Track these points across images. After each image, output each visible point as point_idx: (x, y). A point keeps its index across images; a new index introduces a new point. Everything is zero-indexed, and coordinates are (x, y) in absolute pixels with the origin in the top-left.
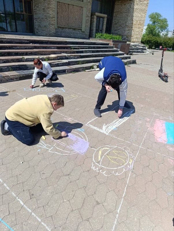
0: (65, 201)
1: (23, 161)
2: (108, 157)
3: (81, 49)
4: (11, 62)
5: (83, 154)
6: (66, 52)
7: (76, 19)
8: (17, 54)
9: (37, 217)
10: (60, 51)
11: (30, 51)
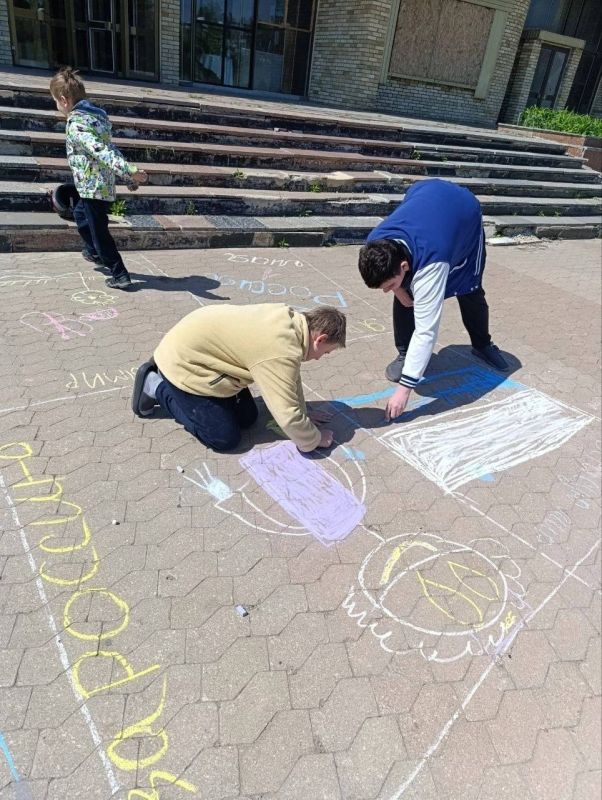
0: (204, 699)
1: (121, 520)
2: (422, 580)
3: (450, 159)
4: (197, 186)
5: (328, 546)
6: (391, 169)
7: (460, 52)
8: (221, 160)
9: (92, 726)
10: (369, 162)
11: (267, 155)
